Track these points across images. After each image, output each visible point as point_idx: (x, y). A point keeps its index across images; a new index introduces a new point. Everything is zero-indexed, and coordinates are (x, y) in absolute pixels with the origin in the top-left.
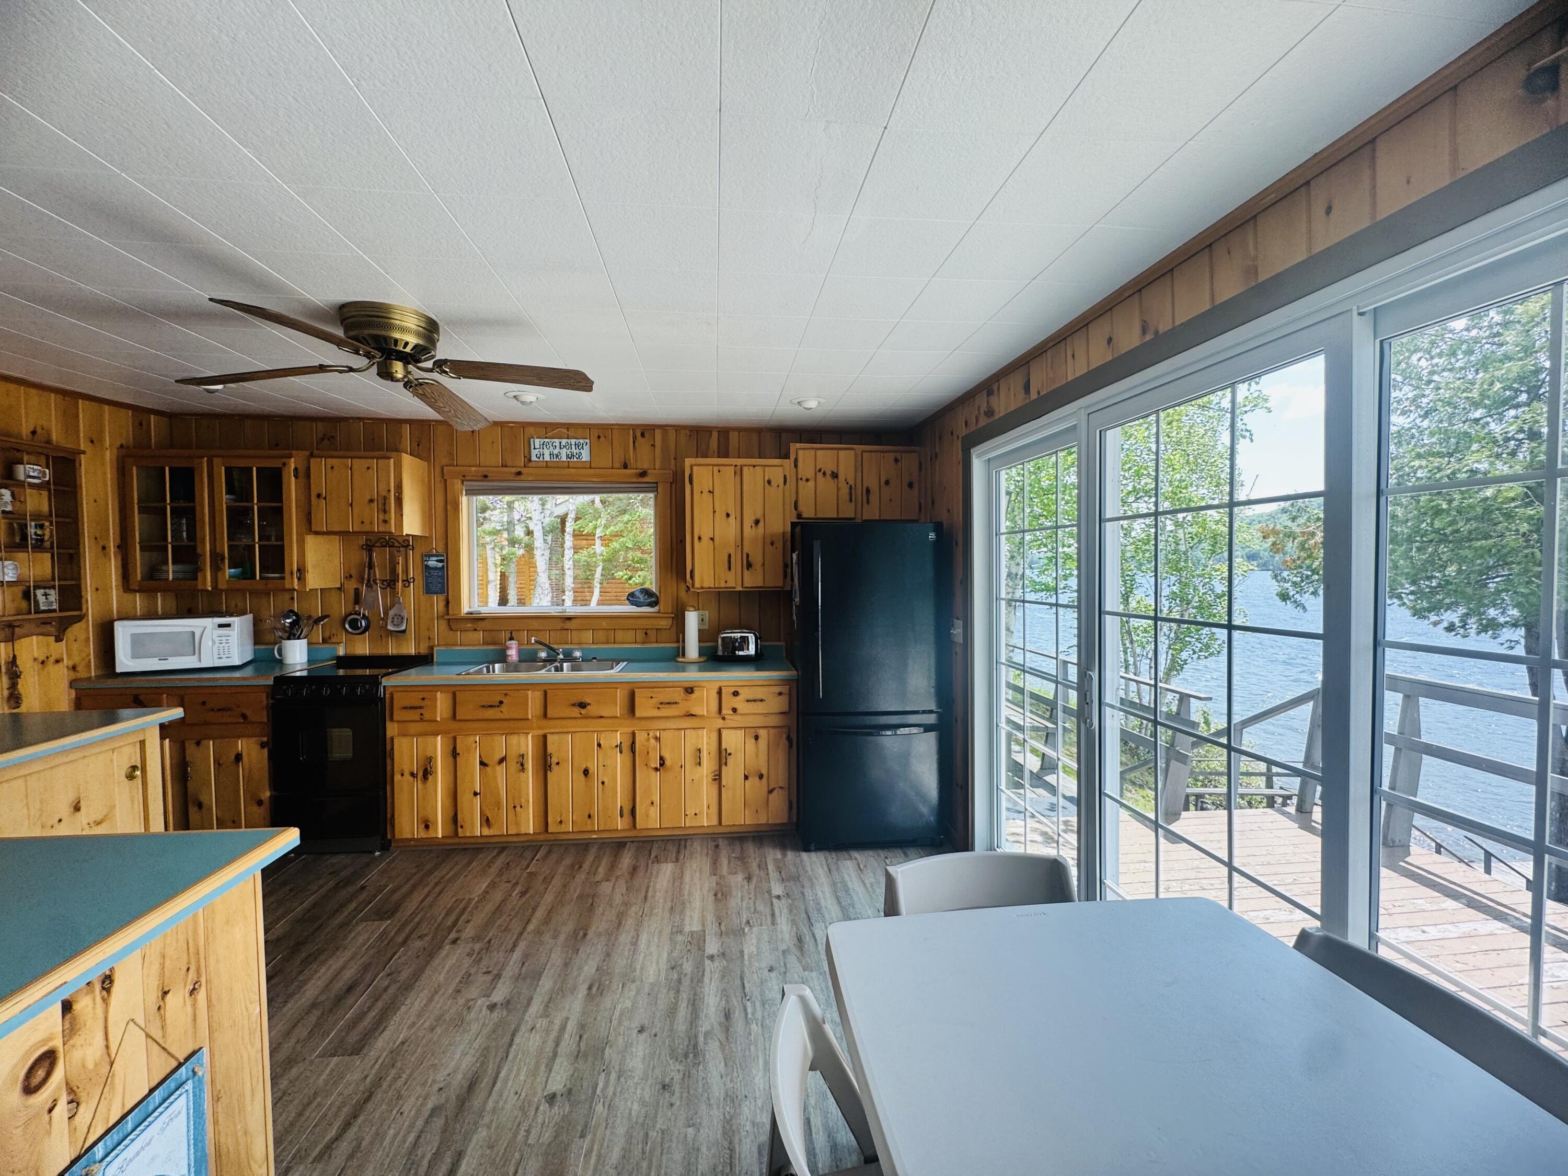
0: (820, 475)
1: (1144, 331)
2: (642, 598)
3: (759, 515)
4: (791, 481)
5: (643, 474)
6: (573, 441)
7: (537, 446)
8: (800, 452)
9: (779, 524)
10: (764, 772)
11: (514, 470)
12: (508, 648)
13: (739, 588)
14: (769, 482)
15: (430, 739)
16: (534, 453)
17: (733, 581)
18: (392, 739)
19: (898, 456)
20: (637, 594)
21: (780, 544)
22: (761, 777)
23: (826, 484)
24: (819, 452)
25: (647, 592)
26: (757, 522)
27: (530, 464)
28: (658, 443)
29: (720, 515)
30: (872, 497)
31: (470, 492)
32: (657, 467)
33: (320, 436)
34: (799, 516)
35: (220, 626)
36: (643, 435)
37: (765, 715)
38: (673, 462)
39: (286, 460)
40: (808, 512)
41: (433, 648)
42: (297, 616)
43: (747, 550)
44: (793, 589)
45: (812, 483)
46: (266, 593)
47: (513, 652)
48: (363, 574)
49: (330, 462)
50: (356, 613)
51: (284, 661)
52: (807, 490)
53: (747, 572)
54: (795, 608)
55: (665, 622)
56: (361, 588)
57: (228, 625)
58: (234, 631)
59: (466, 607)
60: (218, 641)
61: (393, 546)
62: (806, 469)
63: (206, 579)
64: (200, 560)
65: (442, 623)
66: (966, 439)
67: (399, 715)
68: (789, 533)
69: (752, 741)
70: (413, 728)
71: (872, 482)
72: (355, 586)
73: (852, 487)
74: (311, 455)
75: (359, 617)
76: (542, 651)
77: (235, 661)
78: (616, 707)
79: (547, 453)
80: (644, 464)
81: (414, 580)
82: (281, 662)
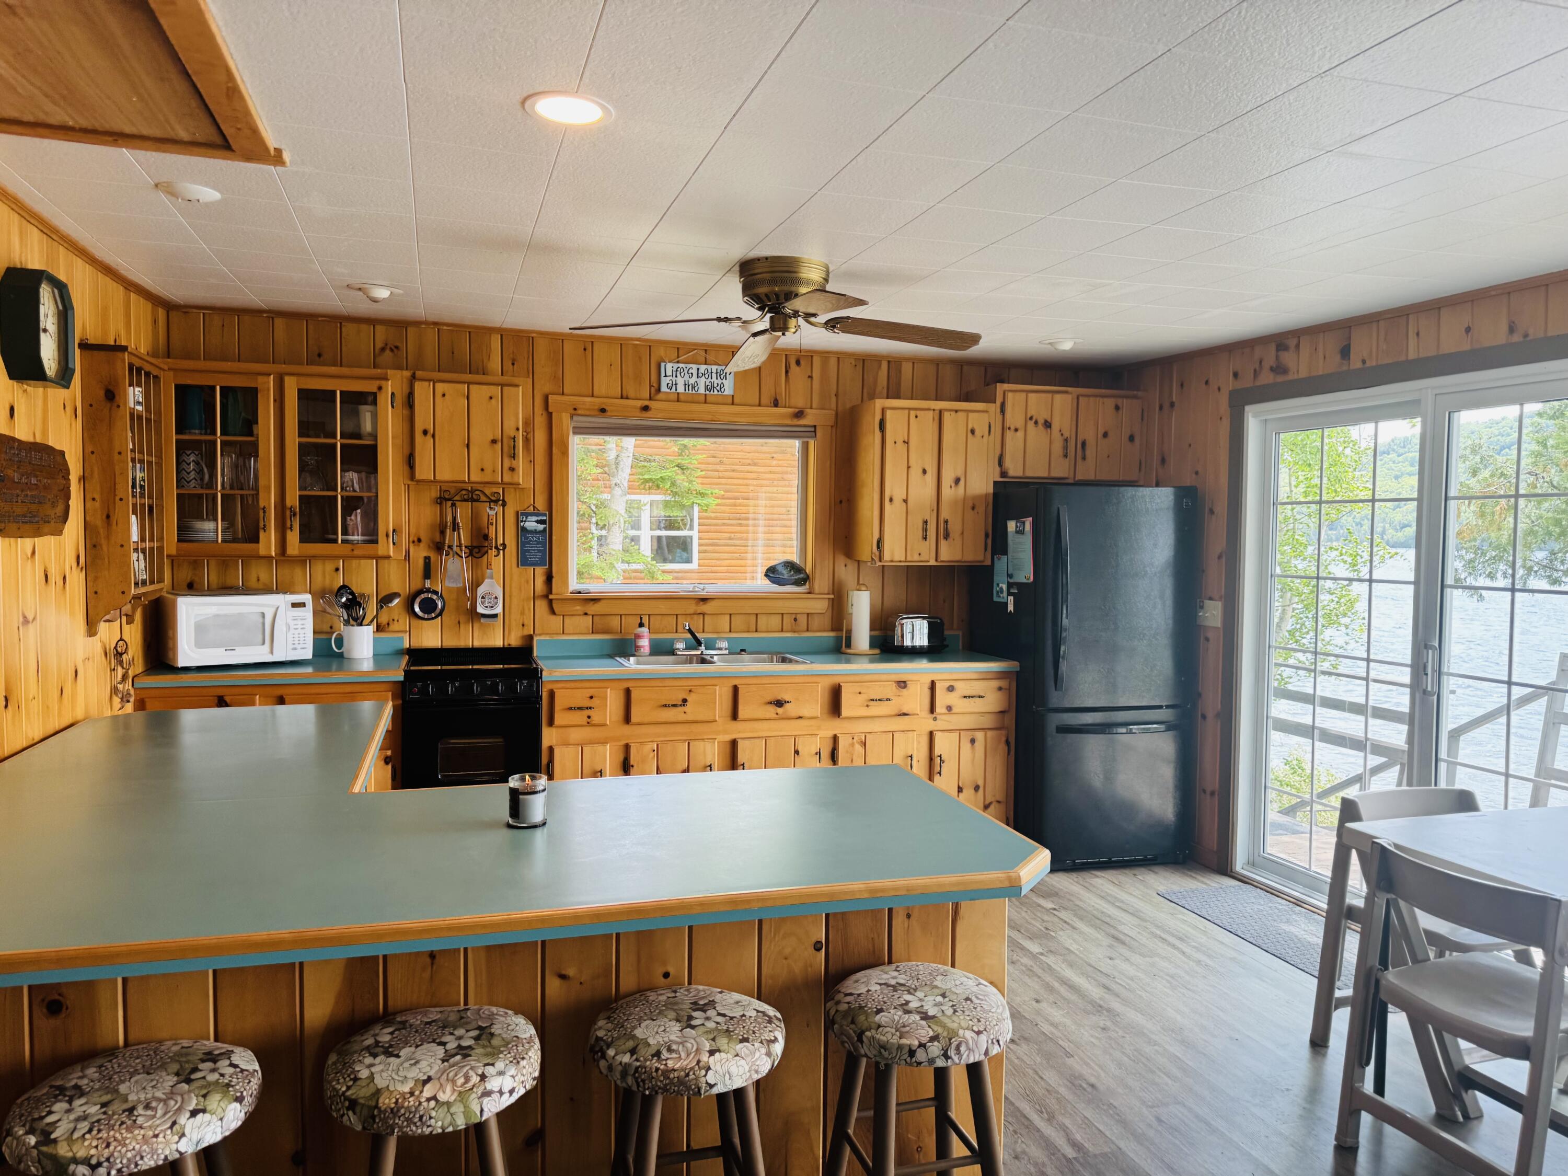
0: (1031, 424)
1: (1509, 331)
2: (785, 573)
3: (960, 473)
4: (996, 429)
5: (799, 414)
6: (714, 368)
7: (669, 373)
8: (1010, 396)
9: (981, 482)
10: (981, 783)
11: (640, 403)
12: (638, 636)
13: (932, 562)
14: (973, 432)
15: (600, 748)
16: (665, 381)
17: (925, 554)
18: (551, 749)
19: (1120, 402)
20: (780, 568)
21: (981, 509)
22: (977, 788)
23: (1035, 434)
24: (1031, 395)
25: (790, 565)
26: (957, 481)
27: (660, 396)
28: (816, 374)
29: (916, 472)
30: (1088, 453)
31: (578, 431)
32: (814, 406)
33: (379, 345)
34: (1004, 474)
35: (294, 605)
36: (798, 363)
37: (981, 714)
38: (834, 399)
39: (383, 383)
40: (1015, 469)
41: (530, 638)
42: (352, 593)
43: (944, 514)
44: (1001, 565)
45: (1020, 434)
46: (302, 561)
47: (645, 643)
48: (438, 538)
49: (440, 387)
50: (428, 590)
51: (345, 655)
52: (1014, 442)
53: (943, 542)
54: (1004, 587)
55: (820, 606)
56: (433, 556)
57: (302, 605)
58: (307, 614)
59: (574, 584)
60: (292, 627)
61: (478, 501)
62: (1015, 417)
63: (269, 542)
64: (261, 514)
65: (542, 605)
66: (1233, 394)
67: (559, 719)
68: (995, 495)
69: (966, 746)
70: (576, 735)
71: (1088, 433)
72: (425, 554)
73: (1066, 440)
74: (414, 377)
75: (435, 597)
76: (678, 640)
77: (308, 654)
78: (815, 706)
79: (680, 382)
80: (799, 401)
81: (504, 545)
82: (341, 656)
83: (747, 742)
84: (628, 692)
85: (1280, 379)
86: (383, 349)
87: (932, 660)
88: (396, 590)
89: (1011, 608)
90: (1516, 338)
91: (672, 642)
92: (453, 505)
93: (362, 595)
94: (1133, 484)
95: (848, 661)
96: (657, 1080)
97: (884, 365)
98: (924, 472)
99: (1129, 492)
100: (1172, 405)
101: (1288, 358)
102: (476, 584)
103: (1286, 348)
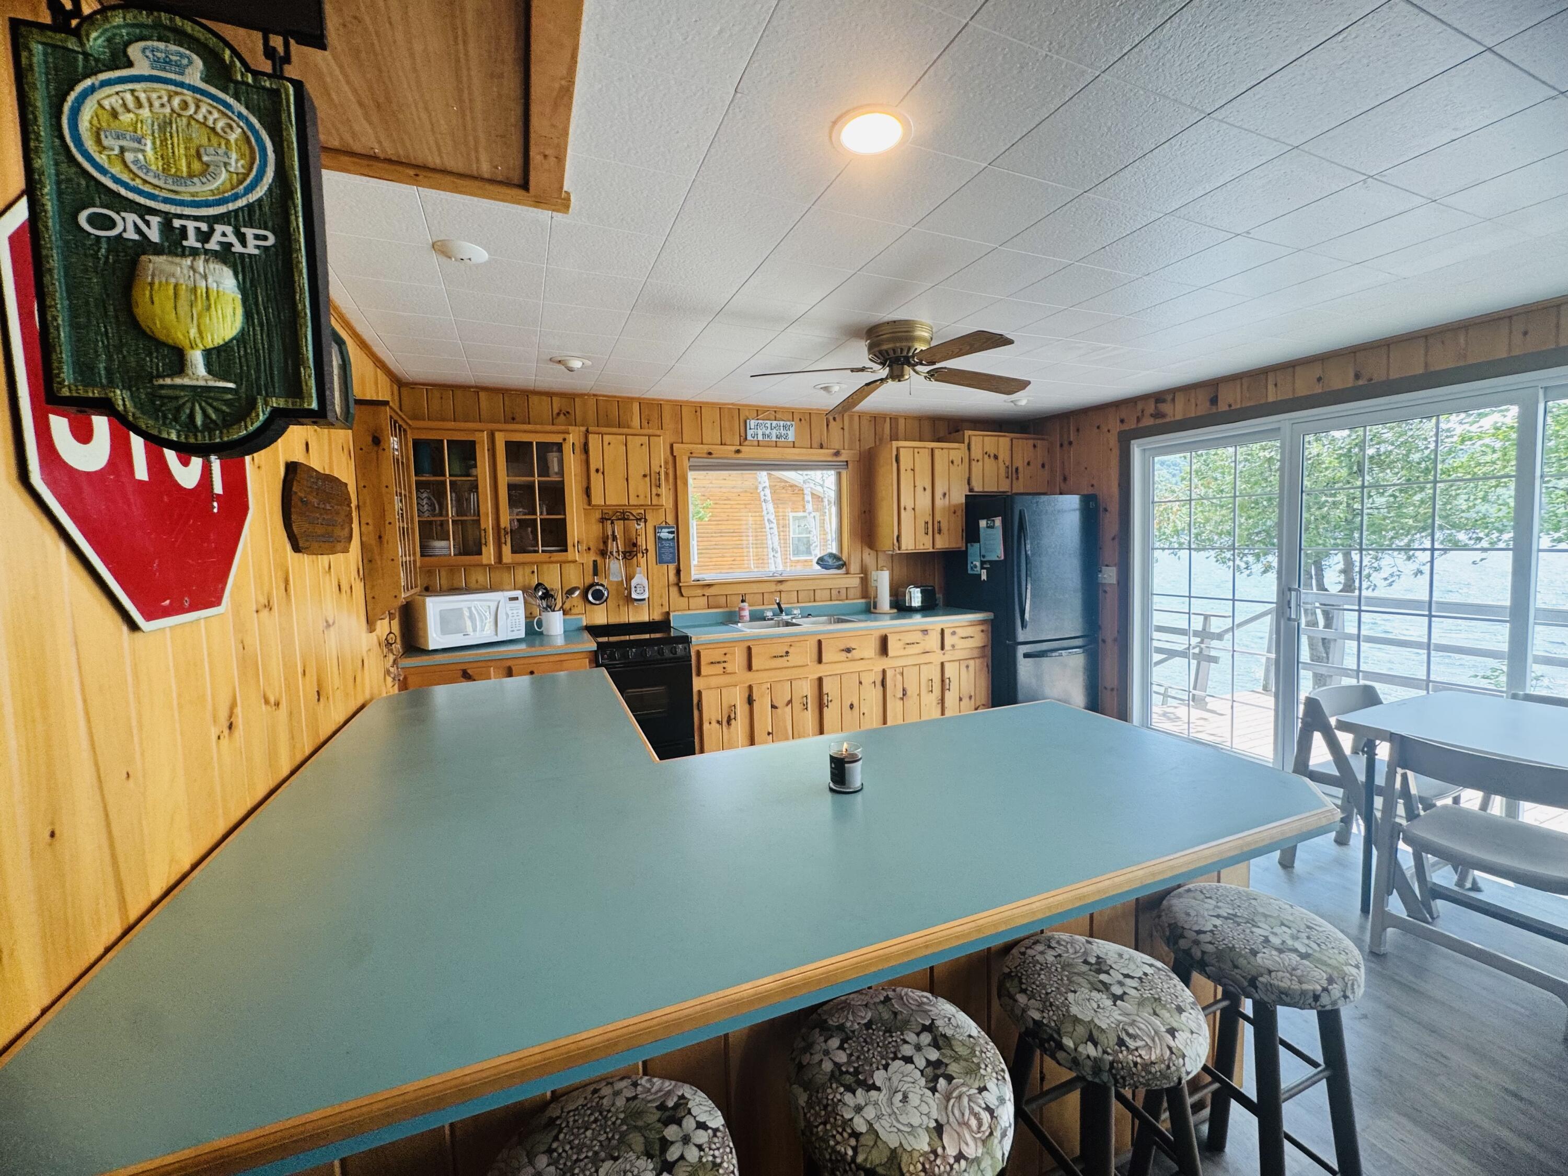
0: (986, 456)
1: (1357, 376)
2: (830, 561)
3: (945, 490)
4: (966, 460)
6: (782, 423)
7: (752, 427)
8: (973, 438)
9: (958, 497)
10: (973, 694)
11: (734, 448)
12: (741, 609)
13: (931, 550)
14: (952, 462)
15: (732, 690)
16: (749, 432)
17: (925, 545)
18: (700, 692)
19: (1036, 442)
20: (826, 558)
21: (959, 513)
22: (970, 697)
23: (989, 462)
24: (986, 438)
25: (832, 555)
26: (945, 495)
27: (746, 443)
29: (919, 490)
30: (1019, 475)
31: (693, 468)
32: (846, 448)
33: (556, 411)
34: (971, 490)
35: (511, 599)
36: (834, 419)
37: (971, 649)
38: (858, 443)
39: (566, 436)
40: (978, 487)
41: (668, 613)
42: (546, 589)
43: (938, 518)
44: (974, 549)
45: (980, 463)
46: (509, 568)
47: (746, 613)
48: (602, 547)
49: (607, 438)
50: (597, 584)
51: (545, 633)
52: (977, 468)
53: (937, 536)
54: (978, 564)
55: (854, 582)
56: (599, 560)
57: (516, 599)
58: (520, 604)
59: (695, 574)
60: (510, 615)
61: (628, 519)
62: (977, 452)
63: (489, 554)
64: (483, 534)
65: (674, 591)
66: (1120, 433)
67: (704, 671)
68: (967, 503)
69: (963, 669)
70: (714, 681)
71: (1019, 463)
72: (594, 558)
73: (1007, 467)
74: (587, 431)
75: (601, 588)
76: (767, 610)
77: (522, 634)
78: (869, 649)
79: (760, 433)
80: (837, 445)
81: (647, 550)
82: (541, 633)
83: (829, 678)
84: (748, 649)
85: (1160, 421)
86: (558, 414)
87: (924, 616)
88: (574, 585)
89: (984, 577)
90: (1361, 382)
91: (763, 611)
92: (612, 523)
93: (552, 590)
94: (1045, 494)
95: (876, 620)
97: (888, 420)
98: (925, 489)
99: (1044, 498)
100: (1070, 443)
101: (1166, 408)
102: (629, 578)
103: (1164, 401)
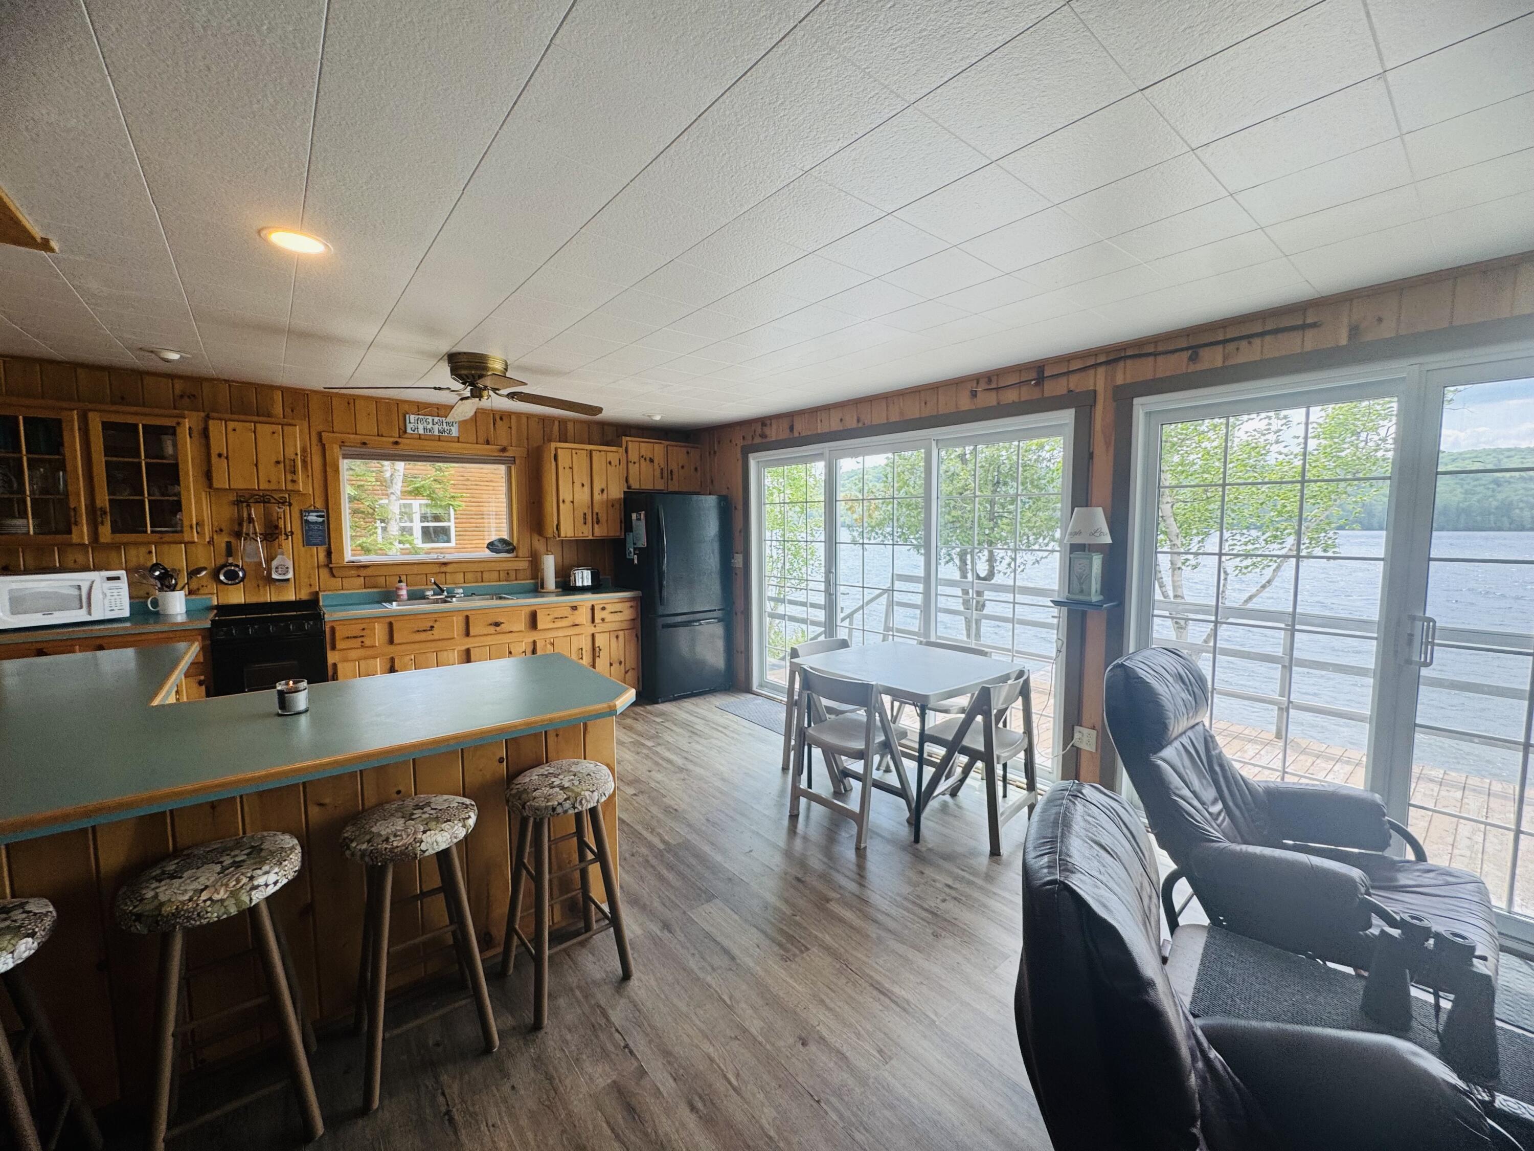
0: (642, 460)
1: (858, 421)
2: (500, 546)
3: (604, 486)
4: (624, 462)
5: (504, 450)
6: (441, 419)
7: (412, 421)
8: (630, 444)
9: (616, 492)
10: (622, 660)
11: (392, 440)
12: (399, 589)
13: (591, 537)
14: (610, 463)
15: (371, 661)
16: (409, 427)
17: (586, 533)
18: (335, 665)
19: (689, 450)
20: (496, 543)
21: (617, 506)
22: (620, 663)
23: (645, 465)
24: (642, 444)
25: (502, 541)
26: (603, 491)
27: (406, 436)
28: (514, 427)
29: (577, 485)
30: (674, 477)
31: (345, 456)
32: (514, 444)
33: (178, 393)
34: (629, 487)
35: (109, 579)
36: (501, 419)
37: (621, 621)
38: (526, 441)
39: (180, 420)
40: (635, 485)
41: (317, 593)
42: (164, 568)
43: (596, 510)
44: (630, 538)
45: (637, 465)
46: (116, 547)
47: (404, 593)
48: (236, 528)
49: (231, 425)
50: (231, 565)
51: (161, 612)
52: (634, 469)
53: (596, 526)
54: (632, 550)
55: (523, 565)
56: (233, 541)
57: (118, 578)
58: (124, 585)
59: (348, 556)
60: (108, 594)
61: (269, 502)
62: (633, 455)
63: (82, 533)
64: (72, 514)
65: (324, 573)
66: (742, 447)
67: (340, 645)
68: (625, 499)
69: (614, 640)
70: (353, 654)
71: (674, 466)
72: (227, 540)
73: (662, 469)
74: (208, 417)
75: (237, 569)
76: (428, 590)
77: (126, 613)
78: (521, 624)
79: (421, 427)
80: (504, 442)
81: (292, 533)
82: (157, 613)
83: (477, 648)
84: (391, 625)
85: (764, 441)
86: (182, 396)
87: (593, 593)
88: (202, 565)
89: (636, 562)
91: (423, 591)
92: (248, 506)
93: (173, 570)
94: (698, 493)
95: (543, 597)
96: (386, 854)
97: (557, 423)
98: (583, 485)
99: (695, 497)
100: (715, 452)
101: (767, 431)
102: (269, 560)
103: (766, 425)
